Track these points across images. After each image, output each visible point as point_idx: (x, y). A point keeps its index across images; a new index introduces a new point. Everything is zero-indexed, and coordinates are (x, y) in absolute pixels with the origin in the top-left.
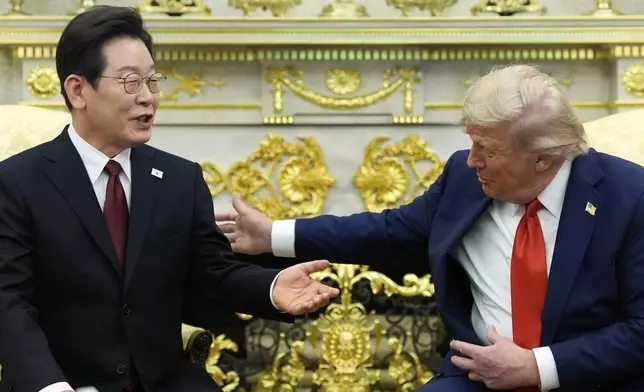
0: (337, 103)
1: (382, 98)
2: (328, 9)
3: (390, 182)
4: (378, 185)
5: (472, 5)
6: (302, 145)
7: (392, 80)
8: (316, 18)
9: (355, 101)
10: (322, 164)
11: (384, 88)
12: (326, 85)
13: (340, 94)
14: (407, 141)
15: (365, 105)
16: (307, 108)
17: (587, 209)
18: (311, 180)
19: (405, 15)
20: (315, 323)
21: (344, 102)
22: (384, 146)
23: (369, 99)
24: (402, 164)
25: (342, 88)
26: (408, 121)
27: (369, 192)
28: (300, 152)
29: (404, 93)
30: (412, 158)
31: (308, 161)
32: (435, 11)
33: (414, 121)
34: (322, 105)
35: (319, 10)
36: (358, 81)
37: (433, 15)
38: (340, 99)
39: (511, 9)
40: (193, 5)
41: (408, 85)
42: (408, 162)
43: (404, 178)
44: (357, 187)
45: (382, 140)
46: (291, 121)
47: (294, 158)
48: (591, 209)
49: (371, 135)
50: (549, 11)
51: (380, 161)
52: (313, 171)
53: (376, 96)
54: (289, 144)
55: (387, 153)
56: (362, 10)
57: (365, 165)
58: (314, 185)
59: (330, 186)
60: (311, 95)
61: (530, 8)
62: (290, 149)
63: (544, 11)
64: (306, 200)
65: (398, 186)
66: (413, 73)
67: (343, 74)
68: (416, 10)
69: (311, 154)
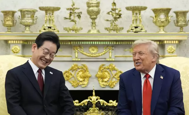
0: (92, 55)
1: (104, 54)
2: (89, 31)
3: (106, 76)
4: (102, 77)
5: (127, 30)
6: (83, 66)
7: (107, 49)
8: (86, 33)
9: (96, 55)
10: (88, 71)
11: (104, 52)
12: (89, 50)
13: (92, 53)
14: (110, 65)
15: (99, 56)
16: (84, 57)
17: (161, 77)
18: (85, 75)
19: (110, 32)
20: (86, 113)
21: (93, 55)
22: (104, 67)
23: (100, 54)
24: (109, 71)
25: (93, 51)
26: (110, 60)
27: (100, 79)
28: (82, 68)
29: (109, 53)
30: (111, 70)
31: (84, 70)
32: (117, 31)
33: (112, 60)
34: (88, 56)
35: (87, 31)
36: (97, 50)
37: (117, 32)
38: (93, 54)
39: (137, 31)
40: (55, 30)
41: (110, 51)
42: (110, 71)
43: (109, 75)
44: (97, 77)
45: (104, 65)
46: (80, 60)
47: (81, 70)
48: (162, 78)
49: (100, 64)
50: (147, 31)
51: (103, 71)
52: (85, 73)
53: (102, 53)
54: (79, 66)
55: (105, 68)
56: (98, 31)
57: (99, 72)
58: (86, 77)
59: (90, 77)
60: (85, 53)
61: (142, 31)
62: (79, 67)
63: (146, 31)
64: (83, 81)
65: (108, 77)
66: (112, 48)
67: (93, 48)
68: (113, 31)
69: (85, 69)
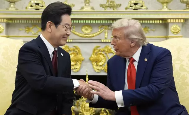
0: (85, 36)
1: (98, 34)
2: (82, 8)
3: (100, 59)
4: (97, 60)
5: (125, 7)
6: (75, 48)
7: (102, 29)
8: (79, 10)
9: (90, 35)
10: (80, 54)
11: (99, 32)
12: (82, 30)
13: (86, 33)
14: (106, 47)
15: (93, 36)
16: (76, 37)
18: (77, 58)
19: (105, 10)
20: (78, 101)
21: (87, 36)
22: (99, 49)
23: (94, 35)
24: (104, 54)
25: (86, 31)
26: (106, 41)
27: (94, 62)
28: (74, 50)
29: (105, 33)
30: (107, 52)
31: (76, 53)
32: (114, 8)
33: (108, 41)
34: (81, 37)
35: (80, 8)
36: (91, 29)
37: (114, 10)
38: (86, 35)
39: (137, 8)
40: (43, 6)
41: (106, 31)
42: (106, 53)
43: (105, 58)
44: (91, 61)
45: (98, 47)
46: (71, 41)
47: (72, 52)
49: (95, 45)
50: (149, 8)
51: (97, 53)
52: (78, 56)
53: (96, 34)
54: (71, 48)
55: (99, 51)
56: (93, 8)
57: (93, 54)
58: (77, 60)
59: (83, 60)
60: (77, 33)
61: (143, 8)
62: (71, 49)
63: (147, 9)
64: (75, 64)
65: (103, 61)
66: (107, 27)
67: (87, 27)
68: (109, 8)
69: (77, 51)
